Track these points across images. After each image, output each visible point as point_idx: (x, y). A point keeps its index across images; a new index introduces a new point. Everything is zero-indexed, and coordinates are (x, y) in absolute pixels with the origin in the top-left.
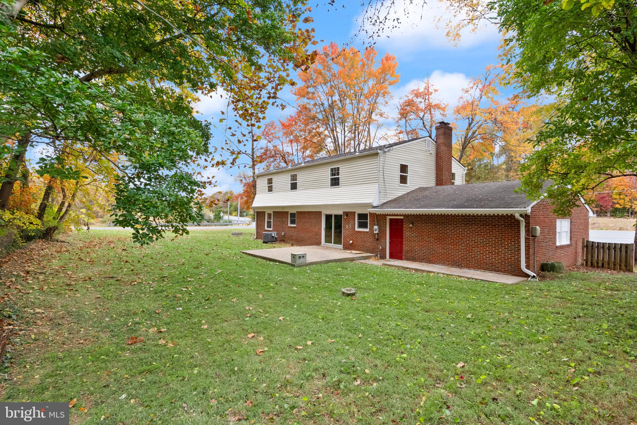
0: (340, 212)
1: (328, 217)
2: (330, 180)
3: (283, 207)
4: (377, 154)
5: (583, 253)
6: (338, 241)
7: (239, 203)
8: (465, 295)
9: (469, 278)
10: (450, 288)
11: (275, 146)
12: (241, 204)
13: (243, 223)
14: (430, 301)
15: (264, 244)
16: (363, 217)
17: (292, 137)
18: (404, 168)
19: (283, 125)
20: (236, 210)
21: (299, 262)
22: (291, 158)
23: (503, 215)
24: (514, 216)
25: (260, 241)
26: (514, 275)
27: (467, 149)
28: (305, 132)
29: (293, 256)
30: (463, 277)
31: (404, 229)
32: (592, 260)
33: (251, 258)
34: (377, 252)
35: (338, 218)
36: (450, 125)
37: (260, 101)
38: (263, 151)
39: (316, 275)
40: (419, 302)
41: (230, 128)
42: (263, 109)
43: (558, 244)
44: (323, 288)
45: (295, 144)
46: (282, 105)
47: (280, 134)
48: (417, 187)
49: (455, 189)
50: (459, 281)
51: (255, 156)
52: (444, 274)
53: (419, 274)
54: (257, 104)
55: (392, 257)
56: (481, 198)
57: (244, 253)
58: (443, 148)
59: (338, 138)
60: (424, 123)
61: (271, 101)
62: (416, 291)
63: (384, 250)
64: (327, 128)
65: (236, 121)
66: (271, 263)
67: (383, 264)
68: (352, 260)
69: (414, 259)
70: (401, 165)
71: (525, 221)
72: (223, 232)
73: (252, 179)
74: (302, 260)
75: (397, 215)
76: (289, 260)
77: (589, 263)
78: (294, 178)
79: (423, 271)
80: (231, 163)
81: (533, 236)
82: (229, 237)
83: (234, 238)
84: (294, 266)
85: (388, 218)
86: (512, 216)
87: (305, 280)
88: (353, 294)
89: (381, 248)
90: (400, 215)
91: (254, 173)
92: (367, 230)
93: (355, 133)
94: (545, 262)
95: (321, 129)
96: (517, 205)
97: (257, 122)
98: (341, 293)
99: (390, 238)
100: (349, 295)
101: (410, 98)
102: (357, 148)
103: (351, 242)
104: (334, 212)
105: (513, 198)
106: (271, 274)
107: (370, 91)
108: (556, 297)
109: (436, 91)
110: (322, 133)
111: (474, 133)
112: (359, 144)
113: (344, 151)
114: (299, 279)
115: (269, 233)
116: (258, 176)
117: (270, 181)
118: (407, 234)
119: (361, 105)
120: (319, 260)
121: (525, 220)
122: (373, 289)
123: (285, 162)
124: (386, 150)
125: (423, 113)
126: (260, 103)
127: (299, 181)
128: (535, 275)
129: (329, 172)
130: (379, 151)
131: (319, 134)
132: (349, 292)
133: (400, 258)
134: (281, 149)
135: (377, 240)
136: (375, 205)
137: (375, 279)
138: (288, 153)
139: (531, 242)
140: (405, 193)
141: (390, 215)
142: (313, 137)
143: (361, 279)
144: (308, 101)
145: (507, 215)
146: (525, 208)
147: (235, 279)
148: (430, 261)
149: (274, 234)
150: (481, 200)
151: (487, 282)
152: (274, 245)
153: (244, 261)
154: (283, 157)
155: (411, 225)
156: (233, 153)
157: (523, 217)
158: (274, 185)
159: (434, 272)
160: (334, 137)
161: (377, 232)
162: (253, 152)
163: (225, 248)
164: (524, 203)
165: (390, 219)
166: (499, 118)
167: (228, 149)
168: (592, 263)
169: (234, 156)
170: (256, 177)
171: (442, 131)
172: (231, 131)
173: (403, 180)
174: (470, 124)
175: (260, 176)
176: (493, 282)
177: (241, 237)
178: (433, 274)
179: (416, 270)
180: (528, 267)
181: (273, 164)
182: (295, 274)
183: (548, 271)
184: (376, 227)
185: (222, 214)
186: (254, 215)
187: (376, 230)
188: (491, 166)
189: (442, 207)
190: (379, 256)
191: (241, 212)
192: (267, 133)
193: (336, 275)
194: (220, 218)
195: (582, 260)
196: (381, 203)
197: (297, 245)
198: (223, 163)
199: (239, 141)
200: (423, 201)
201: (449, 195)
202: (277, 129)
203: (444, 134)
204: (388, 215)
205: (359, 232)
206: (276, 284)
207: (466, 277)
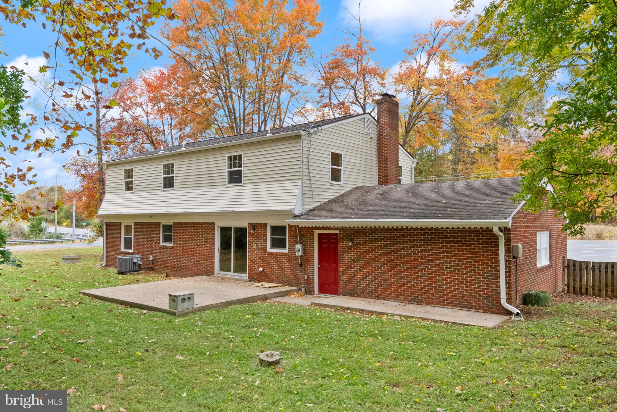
0: (243, 224)
1: (225, 231)
2: (227, 174)
3: (151, 216)
4: (299, 137)
5: (564, 275)
6: (240, 268)
7: (74, 207)
8: (439, 351)
9: (436, 321)
10: (414, 338)
11: (135, 118)
12: (77, 208)
13: (81, 238)
14: (395, 366)
15: (120, 276)
16: (278, 230)
17: (162, 105)
18: (336, 158)
19: (148, 85)
20: (69, 217)
21: (182, 307)
22: (161, 137)
23: (475, 228)
24: (492, 230)
25: (113, 271)
26: (492, 312)
27: (412, 133)
28: (183, 98)
29: (173, 299)
30: (428, 319)
31: (340, 249)
32: (574, 284)
33: (98, 302)
34: (300, 284)
35: (241, 232)
36: (395, 99)
37: (116, 42)
38: (114, 124)
39: (212, 329)
40: (381, 370)
41: (61, 84)
42: (120, 56)
43: (539, 266)
44: (227, 353)
45: (167, 116)
46: (155, 50)
47: (143, 99)
48: (354, 187)
49: (406, 190)
50: (424, 327)
51: (102, 132)
52: (401, 316)
53: (367, 318)
54: (108, 46)
55: (322, 290)
56: (445, 204)
57: (85, 294)
58: (387, 131)
59: (234, 110)
60: (355, 94)
61: (136, 41)
62: (369, 348)
63: (310, 280)
64: (217, 94)
65: (73, 72)
66: (135, 311)
67: (312, 304)
68: (265, 298)
69: (354, 294)
70: (332, 153)
71: (505, 237)
72: (46, 255)
73: (96, 168)
74: (187, 304)
75: (330, 229)
76: (165, 305)
77: (571, 289)
78: (169, 169)
79: (371, 312)
80: (64, 145)
81: (514, 258)
82: (57, 264)
83: (66, 266)
84: (174, 314)
85: (317, 232)
86: (488, 231)
87: (195, 340)
88: (277, 363)
89: (306, 277)
90: (335, 229)
91: (101, 160)
92: (286, 251)
93: (259, 103)
94: (527, 292)
95: (209, 95)
96: (495, 215)
97: (110, 76)
98: (258, 362)
99: (320, 263)
100: (270, 364)
101: (339, 57)
102: (263, 126)
103: (261, 269)
104: (234, 224)
105: (487, 204)
106: (135, 331)
107: (281, 43)
108: (556, 346)
109: (372, 49)
110: (209, 100)
111: (421, 111)
112: (265, 121)
113: (244, 129)
114: (185, 338)
115: (128, 257)
116: (108, 166)
117: (129, 174)
118: (343, 256)
119: (267, 62)
120: (214, 302)
121: (505, 234)
122: (305, 350)
123: (152, 143)
124: (312, 131)
125: (355, 80)
126: (113, 46)
127: (177, 175)
128: (519, 312)
129: (226, 162)
130: (302, 133)
131: (206, 103)
132: (270, 360)
133: (335, 292)
134: (145, 122)
135: (301, 265)
136: (297, 212)
137: (304, 330)
138: (157, 129)
139: (513, 267)
140: (337, 195)
141: (319, 228)
142: (196, 106)
143: (283, 332)
144: (188, 50)
145: (481, 228)
146: (506, 218)
147: (70, 346)
148: (377, 296)
149: (137, 259)
150: (445, 207)
151: (461, 327)
152: (137, 277)
153: (86, 311)
154: (149, 135)
155: (350, 244)
156: (66, 127)
157: (501, 231)
158: (136, 180)
159: (387, 314)
160: (229, 109)
161: (300, 254)
162: (98, 126)
163: (50, 285)
164: (504, 212)
165: (320, 235)
166: (453, 93)
167: (57, 120)
168: (574, 288)
169: (69, 132)
170: (104, 167)
171: (385, 106)
172: (65, 88)
173: (336, 176)
174: (415, 99)
175: (111, 165)
176: (468, 325)
177: (79, 265)
178: (385, 317)
179: (361, 311)
180: (509, 301)
181: (131, 146)
182: (176, 329)
183: (532, 305)
184: (298, 247)
185: (44, 225)
186: (101, 227)
187: (299, 251)
188: (435, 156)
189: (395, 216)
190: (303, 289)
191: (77, 220)
192: (122, 96)
193: (244, 327)
194: (41, 231)
195: (563, 285)
196: (306, 210)
197: (174, 276)
198: (48, 144)
199: (78, 106)
200: (366, 208)
201: (400, 198)
202: (138, 91)
203: (389, 111)
204: (316, 228)
205: (272, 254)
206: (147, 351)
207: (432, 320)
